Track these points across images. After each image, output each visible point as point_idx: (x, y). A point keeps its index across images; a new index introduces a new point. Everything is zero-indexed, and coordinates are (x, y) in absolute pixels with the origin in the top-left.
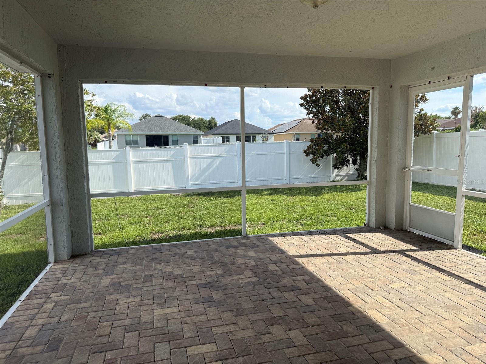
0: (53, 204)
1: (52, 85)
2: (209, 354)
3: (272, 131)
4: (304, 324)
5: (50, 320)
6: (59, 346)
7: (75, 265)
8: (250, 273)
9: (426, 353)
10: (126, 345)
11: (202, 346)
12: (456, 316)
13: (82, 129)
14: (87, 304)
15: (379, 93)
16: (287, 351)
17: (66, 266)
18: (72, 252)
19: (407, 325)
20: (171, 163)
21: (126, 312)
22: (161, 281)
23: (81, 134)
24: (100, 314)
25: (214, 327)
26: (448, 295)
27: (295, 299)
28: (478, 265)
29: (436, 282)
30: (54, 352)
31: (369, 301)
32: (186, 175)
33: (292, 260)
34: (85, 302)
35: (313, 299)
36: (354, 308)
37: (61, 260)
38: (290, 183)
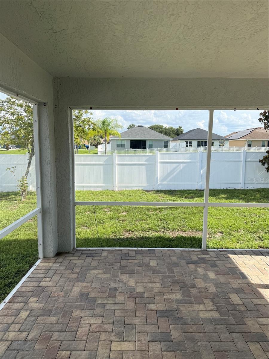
0: (44, 211)
1: (47, 112)
3: (227, 138)
5: (19, 336)
7: (60, 259)
8: (210, 304)
14: (55, 319)
17: (51, 264)
18: (58, 250)
20: (145, 167)
21: (86, 339)
22: (123, 298)
24: (62, 336)
32: (156, 177)
33: (254, 290)
34: (54, 315)
37: (48, 257)
38: (244, 187)
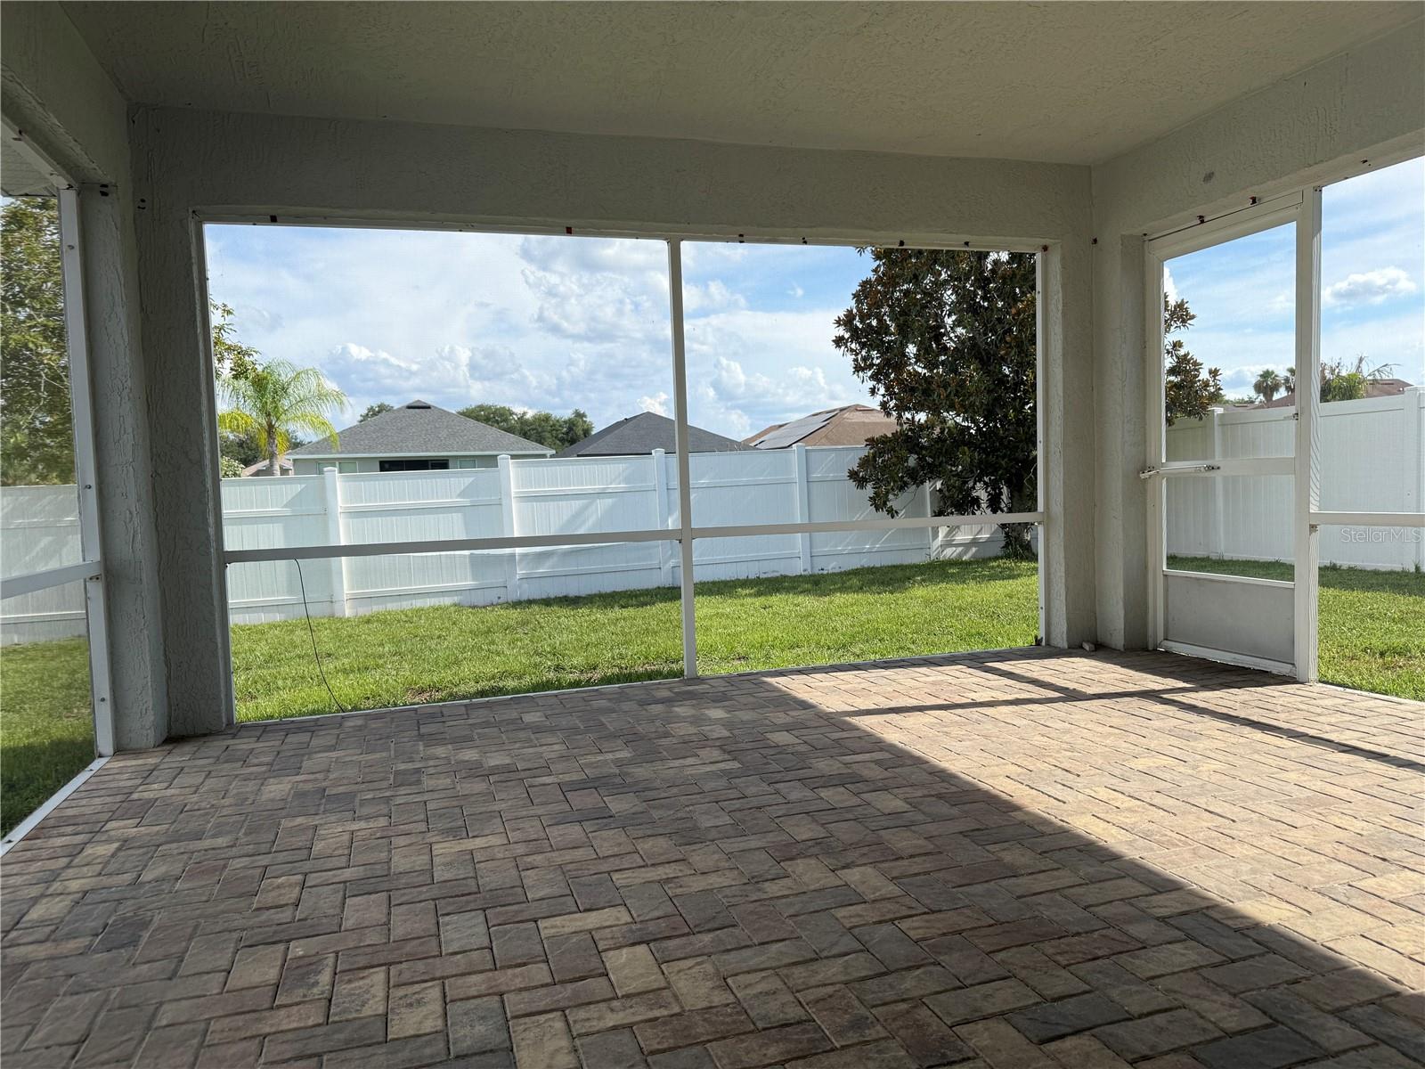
0: (111, 576)
1: (112, 217)
2: (608, 930)
3: (755, 443)
4: (882, 854)
5: (106, 881)
6: (140, 936)
7: (181, 756)
8: (716, 754)
9: (1250, 899)
10: (347, 924)
11: (586, 914)
12: (1323, 818)
13: (202, 355)
14: (221, 841)
15: (1063, 259)
16: (841, 913)
17: (152, 761)
18: (170, 729)
19: (1186, 844)
20: (460, 515)
21: (346, 852)
22: (448, 781)
23: (198, 368)
24: (265, 860)
25: (616, 871)
26: (1293, 776)
27: (855, 801)
28: (1368, 714)
29: (1257, 752)
30: (123, 951)
31: (1069, 799)
33: (834, 721)
34: (214, 836)
35: (905, 800)
36: (1028, 813)
37: (135, 745)
38: (812, 568)
